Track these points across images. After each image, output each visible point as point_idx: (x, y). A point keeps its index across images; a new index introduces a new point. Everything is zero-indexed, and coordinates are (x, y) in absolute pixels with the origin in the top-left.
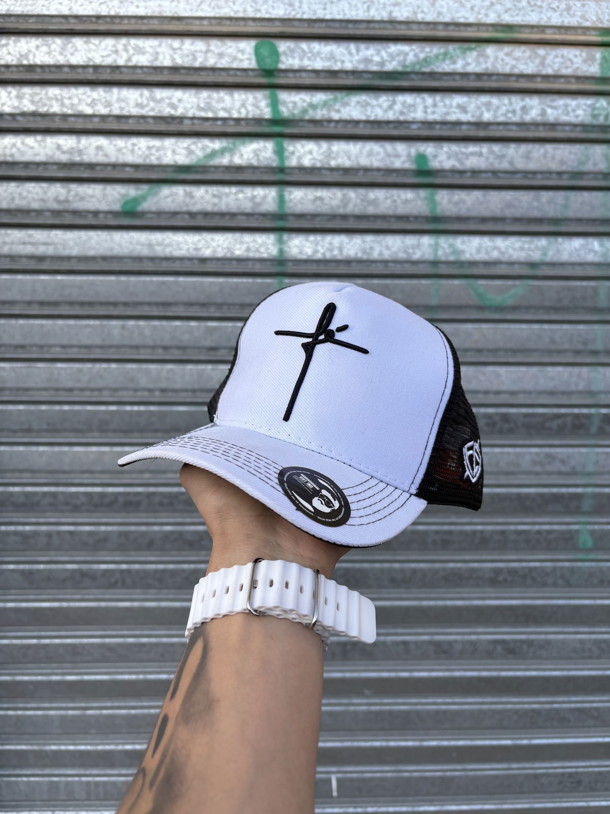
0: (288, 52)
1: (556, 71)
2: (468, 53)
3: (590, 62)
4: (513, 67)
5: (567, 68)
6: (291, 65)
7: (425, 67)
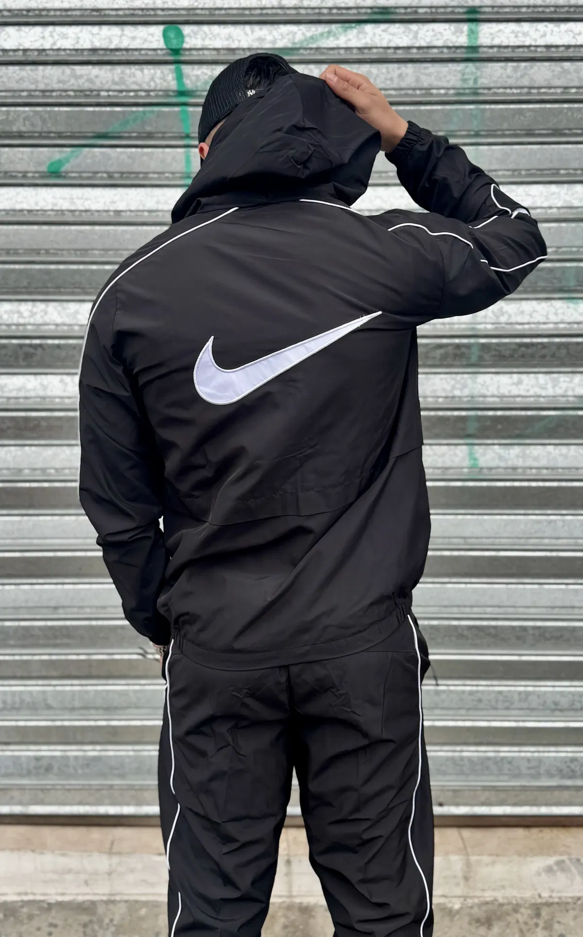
0: (192, 34)
1: (428, 43)
2: (349, 31)
3: (459, 34)
4: (390, 41)
5: (438, 39)
6: (195, 44)
7: (312, 43)
